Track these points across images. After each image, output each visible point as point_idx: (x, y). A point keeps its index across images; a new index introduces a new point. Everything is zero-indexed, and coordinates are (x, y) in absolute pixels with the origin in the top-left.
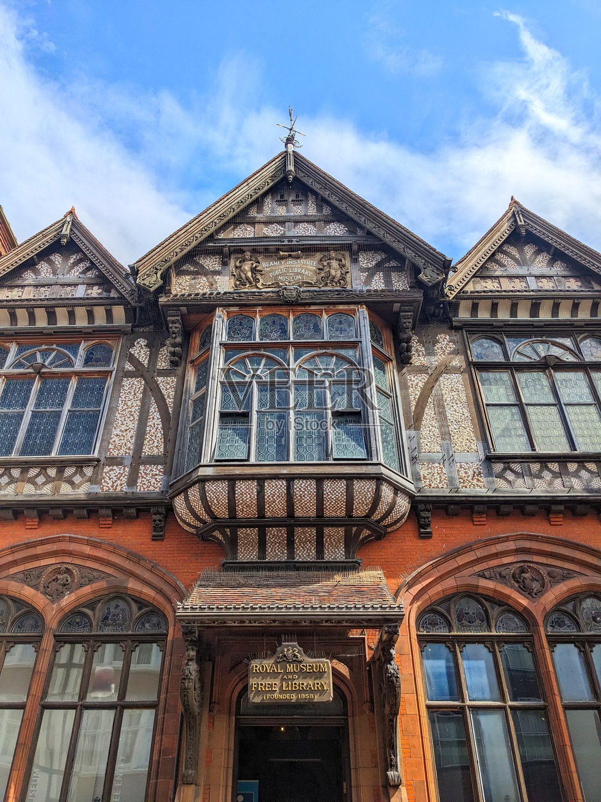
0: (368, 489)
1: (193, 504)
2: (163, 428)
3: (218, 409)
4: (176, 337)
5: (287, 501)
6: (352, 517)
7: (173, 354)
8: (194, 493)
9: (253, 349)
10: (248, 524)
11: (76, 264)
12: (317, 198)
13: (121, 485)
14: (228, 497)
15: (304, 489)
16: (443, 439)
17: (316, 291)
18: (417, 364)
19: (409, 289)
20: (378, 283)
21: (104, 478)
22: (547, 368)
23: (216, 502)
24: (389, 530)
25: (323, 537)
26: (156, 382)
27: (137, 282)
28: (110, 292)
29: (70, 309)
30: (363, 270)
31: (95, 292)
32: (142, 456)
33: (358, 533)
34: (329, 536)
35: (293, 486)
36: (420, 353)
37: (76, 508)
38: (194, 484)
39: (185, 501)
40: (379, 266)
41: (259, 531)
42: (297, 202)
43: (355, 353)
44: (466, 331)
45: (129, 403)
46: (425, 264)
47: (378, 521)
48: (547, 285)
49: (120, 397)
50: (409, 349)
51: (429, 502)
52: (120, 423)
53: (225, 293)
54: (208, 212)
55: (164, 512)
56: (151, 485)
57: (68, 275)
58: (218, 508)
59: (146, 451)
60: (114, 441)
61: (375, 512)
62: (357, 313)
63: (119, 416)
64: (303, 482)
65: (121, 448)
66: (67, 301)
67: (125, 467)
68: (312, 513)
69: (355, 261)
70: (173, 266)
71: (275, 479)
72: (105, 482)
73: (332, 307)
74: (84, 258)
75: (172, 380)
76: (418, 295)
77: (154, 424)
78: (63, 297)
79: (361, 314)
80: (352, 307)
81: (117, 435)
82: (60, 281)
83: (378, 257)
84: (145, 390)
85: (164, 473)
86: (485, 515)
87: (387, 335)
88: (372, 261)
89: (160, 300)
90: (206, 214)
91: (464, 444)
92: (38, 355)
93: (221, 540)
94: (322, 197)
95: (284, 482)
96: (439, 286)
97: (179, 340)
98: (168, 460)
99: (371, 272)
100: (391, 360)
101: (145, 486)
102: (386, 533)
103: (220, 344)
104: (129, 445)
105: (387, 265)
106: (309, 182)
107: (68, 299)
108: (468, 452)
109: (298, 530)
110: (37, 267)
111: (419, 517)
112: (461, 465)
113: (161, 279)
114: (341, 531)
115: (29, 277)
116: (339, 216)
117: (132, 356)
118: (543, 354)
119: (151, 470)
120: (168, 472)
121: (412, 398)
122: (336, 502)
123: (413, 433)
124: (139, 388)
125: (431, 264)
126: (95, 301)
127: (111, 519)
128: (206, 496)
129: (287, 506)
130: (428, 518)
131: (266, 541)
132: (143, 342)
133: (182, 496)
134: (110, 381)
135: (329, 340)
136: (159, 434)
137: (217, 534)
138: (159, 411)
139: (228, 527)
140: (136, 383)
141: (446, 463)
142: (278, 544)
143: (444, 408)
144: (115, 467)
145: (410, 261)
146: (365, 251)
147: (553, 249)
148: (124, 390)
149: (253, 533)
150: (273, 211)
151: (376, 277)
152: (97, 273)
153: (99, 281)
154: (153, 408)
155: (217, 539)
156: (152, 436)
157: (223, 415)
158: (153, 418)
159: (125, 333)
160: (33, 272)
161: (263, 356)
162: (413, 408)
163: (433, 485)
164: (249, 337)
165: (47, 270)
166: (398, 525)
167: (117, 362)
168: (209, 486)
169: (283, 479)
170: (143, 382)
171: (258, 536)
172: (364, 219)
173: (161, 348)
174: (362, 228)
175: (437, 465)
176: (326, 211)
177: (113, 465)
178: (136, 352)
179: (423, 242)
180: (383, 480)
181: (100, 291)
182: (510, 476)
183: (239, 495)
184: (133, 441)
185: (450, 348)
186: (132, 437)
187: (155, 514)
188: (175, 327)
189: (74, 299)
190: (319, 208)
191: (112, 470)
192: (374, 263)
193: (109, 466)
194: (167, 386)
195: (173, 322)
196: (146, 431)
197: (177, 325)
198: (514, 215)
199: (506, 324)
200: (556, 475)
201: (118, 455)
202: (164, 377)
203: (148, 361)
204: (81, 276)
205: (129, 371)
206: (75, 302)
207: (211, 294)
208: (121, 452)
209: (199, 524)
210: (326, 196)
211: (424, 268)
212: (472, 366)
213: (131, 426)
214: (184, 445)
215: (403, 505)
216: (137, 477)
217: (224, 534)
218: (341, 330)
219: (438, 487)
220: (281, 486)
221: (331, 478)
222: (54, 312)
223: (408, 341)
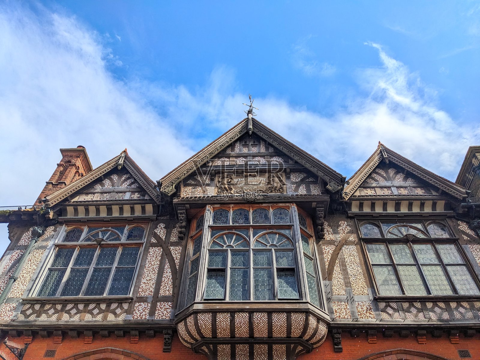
0: (301, 319)
1: (190, 328)
2: (172, 278)
3: (206, 266)
4: (182, 223)
5: (249, 327)
6: (290, 337)
7: (180, 232)
8: (190, 320)
9: (228, 230)
10: (224, 342)
11: (125, 180)
12: (265, 143)
13: (145, 315)
14: (212, 323)
15: (260, 319)
16: (346, 286)
17: (265, 195)
18: (328, 239)
19: (321, 194)
20: (302, 191)
21: (135, 310)
22: (408, 242)
23: (204, 327)
24: (315, 346)
25: (272, 351)
26: (169, 249)
27: (161, 190)
28: (145, 196)
29: (121, 206)
30: (293, 183)
31: (136, 196)
32: (159, 296)
33: (295, 348)
34: (276, 350)
35: (253, 317)
36: (330, 232)
37: (116, 330)
38: (190, 315)
39: (185, 326)
40: (302, 181)
41: (231, 347)
42: (254, 145)
43: (290, 232)
44: (357, 219)
45: (153, 263)
46: (330, 180)
47: (308, 341)
48: (404, 192)
49: (147, 259)
50: (322, 230)
51: (340, 328)
52: (147, 275)
53: (212, 197)
54: (203, 151)
55: (171, 333)
56: (164, 315)
57: (121, 187)
58: (205, 331)
59: (162, 293)
60: (142, 287)
61: (305, 334)
62: (291, 208)
63: (146, 270)
64: (259, 314)
65: (146, 291)
66: (119, 202)
67: (148, 303)
68: (265, 335)
69: (288, 178)
70: (182, 181)
71: (241, 312)
72: (135, 313)
73: (275, 205)
74: (131, 177)
75: (179, 249)
76: (327, 198)
77: (167, 276)
78: (117, 199)
79: (293, 209)
80: (287, 204)
81: (144, 283)
82: (116, 190)
83: (302, 176)
84: (162, 254)
85: (172, 307)
86: (376, 337)
87: (309, 221)
88: (299, 178)
89: (174, 201)
90: (202, 152)
91: (359, 290)
92: (100, 234)
93: (207, 353)
94: (268, 143)
95: (247, 314)
96: (339, 192)
97: (184, 224)
98: (175, 299)
99: (298, 185)
100: (312, 237)
101: (160, 316)
102: (313, 348)
103: (209, 227)
104: (151, 289)
105: (307, 180)
106: (261, 134)
107: (120, 200)
108: (362, 295)
109: (257, 346)
110: (103, 182)
111: (333, 338)
112: (358, 304)
113: (175, 188)
114: (284, 347)
115: (98, 188)
116: (278, 153)
117: (155, 234)
118: (405, 234)
119: (164, 306)
120: (174, 307)
121: (326, 260)
122: (280, 327)
123: (327, 282)
124: (159, 253)
125: (334, 180)
126: (135, 201)
127: (138, 337)
128: (198, 323)
129: (249, 330)
130: (339, 338)
131: (235, 354)
132: (162, 225)
133: (183, 323)
134: (142, 249)
135: (274, 224)
136: (170, 282)
137: (204, 348)
138: (170, 268)
139: (211, 343)
140: (157, 250)
141: (349, 303)
142: (243, 356)
143: (346, 266)
144: (142, 304)
145: (321, 178)
146: (294, 172)
147: (405, 171)
148: (150, 254)
149: (227, 348)
150: (240, 150)
151: (301, 188)
152: (138, 186)
153: (139, 190)
154: (167, 266)
155: (204, 351)
156: (165, 283)
157: (209, 270)
158: (167, 272)
159: (152, 220)
160: (100, 185)
161: (234, 233)
162: (327, 267)
163: (341, 316)
164: (226, 222)
165: (109, 183)
166: (321, 343)
167: (146, 238)
168: (200, 316)
169: (246, 312)
170: (162, 250)
171: (231, 350)
172: (293, 154)
173: (173, 229)
174: (292, 159)
175: (344, 303)
176: (271, 150)
177: (141, 302)
178: (158, 231)
179: (328, 167)
180: (310, 313)
181: (139, 196)
182: (390, 311)
183: (218, 323)
184: (154, 287)
185: (348, 229)
186: (153, 284)
187: (166, 334)
188: (182, 217)
189: (124, 200)
190: (267, 149)
191: (140, 305)
192: (299, 179)
193: (139, 302)
194: (176, 252)
195: (181, 214)
196: (162, 280)
197: (183, 215)
198: (381, 152)
199: (380, 215)
200: (419, 310)
201: (144, 295)
202: (174, 246)
203: (165, 237)
204: (128, 187)
205: (153, 243)
206: (124, 202)
207: (204, 197)
208: (147, 293)
209: (193, 341)
210: (271, 142)
211: (330, 182)
212: (362, 240)
213: (153, 277)
214: (185, 289)
215: (323, 329)
216: (155, 310)
217: (208, 348)
218: (281, 218)
219: (344, 318)
220: (245, 317)
221: (277, 312)
222: (111, 208)
223: (322, 225)
